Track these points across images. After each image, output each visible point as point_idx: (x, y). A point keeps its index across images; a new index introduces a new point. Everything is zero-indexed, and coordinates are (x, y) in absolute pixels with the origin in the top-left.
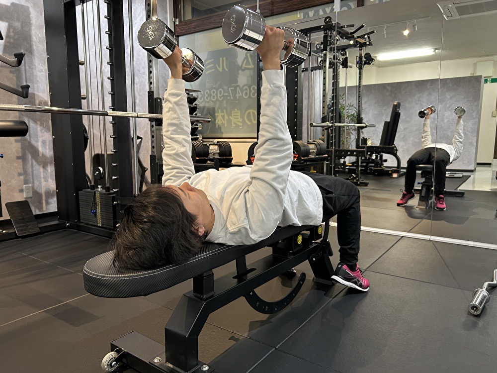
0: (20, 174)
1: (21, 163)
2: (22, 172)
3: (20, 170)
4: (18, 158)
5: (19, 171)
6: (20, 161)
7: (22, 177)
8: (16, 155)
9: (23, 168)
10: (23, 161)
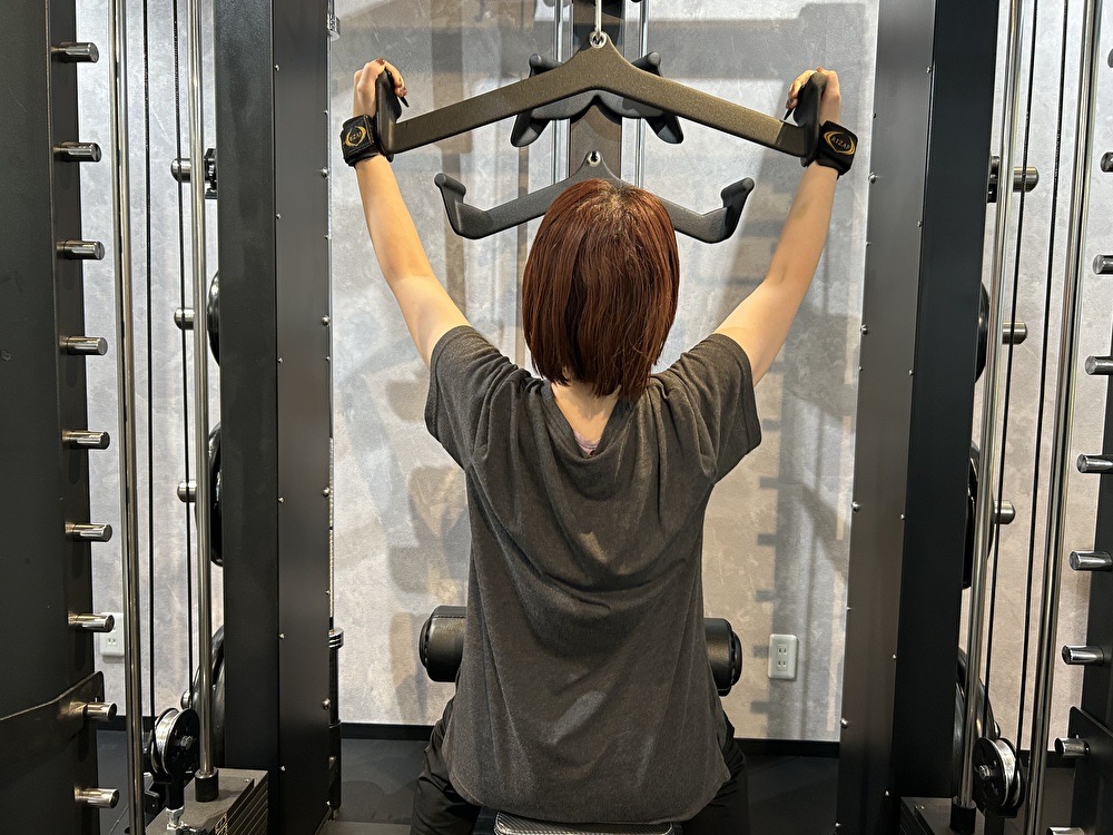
0: (762, 596)
1: (772, 559)
2: (771, 588)
3: (766, 582)
4: (764, 539)
5: (763, 585)
6: (770, 551)
7: (768, 607)
8: (758, 529)
9: (777, 577)
10: (777, 552)
